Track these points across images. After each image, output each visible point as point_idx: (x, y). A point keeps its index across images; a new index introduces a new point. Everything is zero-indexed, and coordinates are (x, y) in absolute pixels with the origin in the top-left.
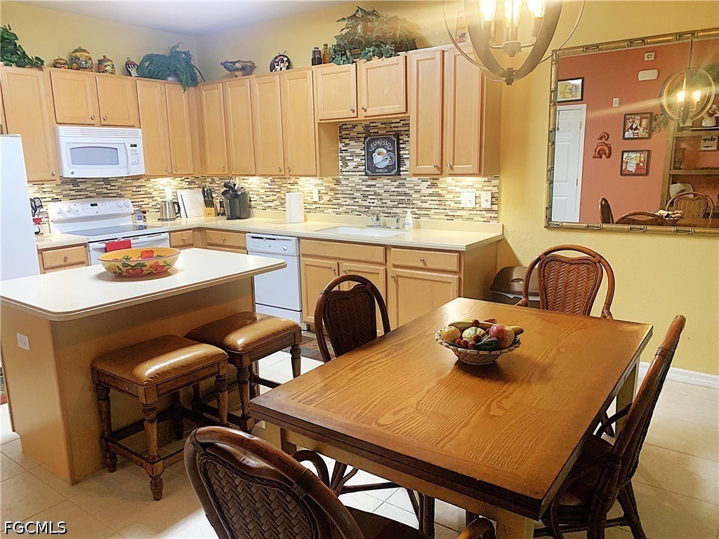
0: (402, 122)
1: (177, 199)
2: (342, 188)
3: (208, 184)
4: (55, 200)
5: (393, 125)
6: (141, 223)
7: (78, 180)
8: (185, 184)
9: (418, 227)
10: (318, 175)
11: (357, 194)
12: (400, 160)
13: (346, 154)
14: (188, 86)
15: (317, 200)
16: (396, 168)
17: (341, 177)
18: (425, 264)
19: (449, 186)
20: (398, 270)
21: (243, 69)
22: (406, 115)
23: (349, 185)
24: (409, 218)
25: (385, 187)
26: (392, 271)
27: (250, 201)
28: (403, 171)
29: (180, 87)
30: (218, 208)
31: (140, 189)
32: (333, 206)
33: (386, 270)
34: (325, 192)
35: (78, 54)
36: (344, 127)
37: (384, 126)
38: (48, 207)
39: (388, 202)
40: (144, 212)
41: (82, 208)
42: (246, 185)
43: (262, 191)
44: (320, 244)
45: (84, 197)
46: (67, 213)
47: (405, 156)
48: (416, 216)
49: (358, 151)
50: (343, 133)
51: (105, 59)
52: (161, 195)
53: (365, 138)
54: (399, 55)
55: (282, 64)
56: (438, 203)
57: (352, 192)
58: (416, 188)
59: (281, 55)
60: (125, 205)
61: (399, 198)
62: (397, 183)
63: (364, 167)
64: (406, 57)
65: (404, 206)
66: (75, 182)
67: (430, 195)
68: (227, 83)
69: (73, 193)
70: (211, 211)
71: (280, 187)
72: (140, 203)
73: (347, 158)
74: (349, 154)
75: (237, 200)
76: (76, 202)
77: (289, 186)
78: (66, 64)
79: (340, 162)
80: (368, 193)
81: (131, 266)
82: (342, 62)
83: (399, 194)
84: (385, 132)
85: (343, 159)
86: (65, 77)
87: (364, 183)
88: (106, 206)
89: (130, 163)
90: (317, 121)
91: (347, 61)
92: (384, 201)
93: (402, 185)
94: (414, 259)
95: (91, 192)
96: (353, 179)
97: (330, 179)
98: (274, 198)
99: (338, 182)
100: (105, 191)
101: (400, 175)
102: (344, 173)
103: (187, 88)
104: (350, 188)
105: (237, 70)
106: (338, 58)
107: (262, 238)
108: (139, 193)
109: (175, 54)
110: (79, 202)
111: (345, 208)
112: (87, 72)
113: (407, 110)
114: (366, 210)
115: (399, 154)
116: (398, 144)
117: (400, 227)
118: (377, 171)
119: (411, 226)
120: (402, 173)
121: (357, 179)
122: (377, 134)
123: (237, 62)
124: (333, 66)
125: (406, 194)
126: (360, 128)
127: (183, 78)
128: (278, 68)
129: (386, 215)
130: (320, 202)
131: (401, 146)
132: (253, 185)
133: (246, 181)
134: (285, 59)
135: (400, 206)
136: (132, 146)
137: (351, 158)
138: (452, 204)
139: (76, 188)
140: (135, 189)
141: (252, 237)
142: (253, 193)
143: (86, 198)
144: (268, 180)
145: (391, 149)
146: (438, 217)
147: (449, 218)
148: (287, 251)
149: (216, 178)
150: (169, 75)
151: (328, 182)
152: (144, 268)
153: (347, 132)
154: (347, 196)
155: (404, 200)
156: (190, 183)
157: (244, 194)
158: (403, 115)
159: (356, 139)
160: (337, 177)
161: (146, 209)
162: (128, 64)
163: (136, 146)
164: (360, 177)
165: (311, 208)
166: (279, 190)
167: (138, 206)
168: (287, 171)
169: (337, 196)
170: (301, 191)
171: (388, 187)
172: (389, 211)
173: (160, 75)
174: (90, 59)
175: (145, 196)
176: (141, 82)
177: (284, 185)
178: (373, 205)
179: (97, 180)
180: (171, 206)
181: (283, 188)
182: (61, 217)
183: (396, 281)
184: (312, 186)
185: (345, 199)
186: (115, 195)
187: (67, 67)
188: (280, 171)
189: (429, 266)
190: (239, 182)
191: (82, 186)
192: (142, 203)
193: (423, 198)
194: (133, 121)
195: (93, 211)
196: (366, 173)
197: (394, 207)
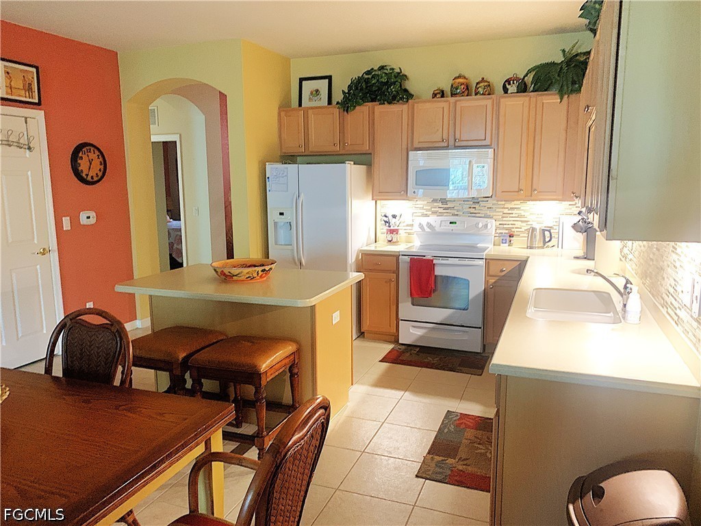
14: (565, 94)
40: (512, 236)
41: (440, 225)
46: (425, 228)
51: (482, 81)
66: (444, 201)
69: (441, 210)
72: (510, 226)
76: (442, 219)
103: (564, 97)
139: (445, 206)
161: (514, 233)
167: (506, 229)
175: (518, 219)
182: (420, 231)
192: (513, 226)
194: (489, 142)
195: (448, 229)
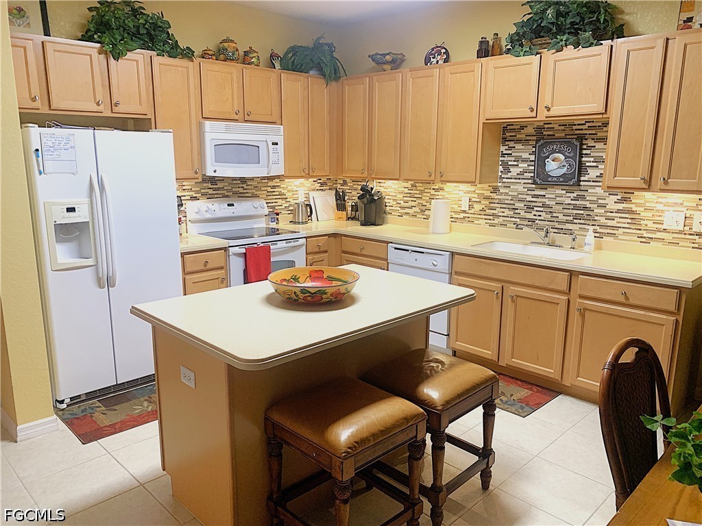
0: (588, 124)
1: (309, 201)
2: (499, 197)
3: (339, 186)
4: (194, 198)
5: (574, 127)
6: (273, 225)
7: (216, 179)
8: (317, 186)
9: (599, 247)
10: (477, 181)
11: (518, 205)
12: (582, 169)
13: (509, 159)
14: (330, 80)
15: (467, 209)
16: (574, 179)
17: (500, 184)
18: (627, 298)
19: (648, 202)
20: (586, 302)
21: (393, 61)
22: (604, 116)
23: (510, 193)
24: (590, 237)
25: (558, 199)
26: (577, 303)
27: (386, 206)
28: (583, 181)
29: (322, 81)
30: (349, 212)
31: (275, 190)
32: (485, 217)
33: (569, 300)
34: (478, 200)
35: (225, 44)
36: (509, 127)
37: (563, 128)
38: (187, 206)
39: (561, 216)
40: (278, 214)
41: (218, 208)
42: (382, 190)
43: (401, 196)
44: (481, 262)
45: (221, 196)
46: (205, 213)
47: (587, 164)
48: (597, 235)
49: (525, 155)
50: (507, 134)
51: (251, 50)
52: (295, 196)
53: (537, 141)
54: (602, 44)
55: (439, 57)
56: (630, 221)
57: (512, 202)
58: (600, 201)
59: (438, 47)
60: (258, 207)
61: (575, 212)
62: (575, 195)
63: (532, 175)
64: (612, 46)
65: (582, 221)
66: (213, 180)
67: (618, 211)
68: (375, 78)
69: (211, 191)
70: (342, 215)
71: (422, 192)
72: (274, 204)
73: (510, 163)
74: (513, 159)
75: (373, 205)
76: (214, 201)
77: (433, 192)
78: (213, 55)
79: (501, 167)
80: (534, 204)
81: (310, 293)
82: (522, 53)
83: (576, 207)
84: (563, 135)
85: (505, 164)
86: (213, 69)
87: (529, 192)
88: (242, 207)
89: (271, 162)
90: (482, 120)
91: (530, 52)
92: (554, 215)
93: (583, 198)
94: (613, 291)
95: (228, 191)
96: (516, 187)
97: (486, 186)
98: (414, 204)
99: (495, 190)
100: (241, 190)
101: (580, 185)
102: (504, 180)
103: (329, 83)
104: (510, 198)
105: (387, 63)
106: (518, 48)
107: (408, 250)
108: (274, 193)
109: (318, 46)
110: (216, 202)
111: (501, 219)
112: (233, 64)
113: (606, 110)
114: (530, 223)
115: (580, 162)
116: (581, 149)
117: (576, 247)
118: (550, 179)
119: (593, 247)
120: (582, 183)
121: (520, 188)
122: (553, 137)
123: (388, 54)
124: (508, 58)
125: (585, 208)
126: (530, 130)
127: (327, 72)
128: (434, 61)
129: (556, 231)
130: (470, 212)
131: (584, 152)
132: (390, 190)
133: (382, 185)
134: (443, 51)
135: (575, 221)
136: (273, 144)
137: (515, 163)
138: (650, 224)
139: (215, 187)
140: (269, 189)
141: (396, 248)
142: (390, 197)
143: (223, 197)
144: (408, 184)
145: (572, 155)
146: (628, 238)
147: (644, 240)
148: (436, 267)
149: (348, 180)
150: (311, 68)
151: (483, 189)
152: (324, 296)
153: (513, 134)
154: (505, 206)
155: (583, 215)
156: (322, 184)
157: (381, 198)
158: (601, 116)
159: (525, 142)
160: (495, 184)
161: (279, 211)
162: (273, 56)
163: (277, 144)
164: (525, 185)
165: (459, 218)
166: (420, 196)
167: (271, 207)
168: (438, 175)
169: (492, 205)
170: (447, 199)
171: (561, 199)
172: (560, 227)
173: (303, 67)
174: (237, 50)
175: (279, 197)
176: (285, 74)
177: (426, 191)
178: (539, 218)
179: (234, 179)
180: (304, 208)
181: (425, 194)
182: (200, 217)
183: (583, 316)
184: (462, 193)
185: (503, 210)
186: (250, 195)
187: (215, 58)
188: (430, 176)
189: (632, 301)
190: (376, 186)
191: (220, 185)
192: (276, 204)
193: (609, 214)
194: (275, 118)
195: (229, 212)
196: (534, 181)
197: (567, 222)
